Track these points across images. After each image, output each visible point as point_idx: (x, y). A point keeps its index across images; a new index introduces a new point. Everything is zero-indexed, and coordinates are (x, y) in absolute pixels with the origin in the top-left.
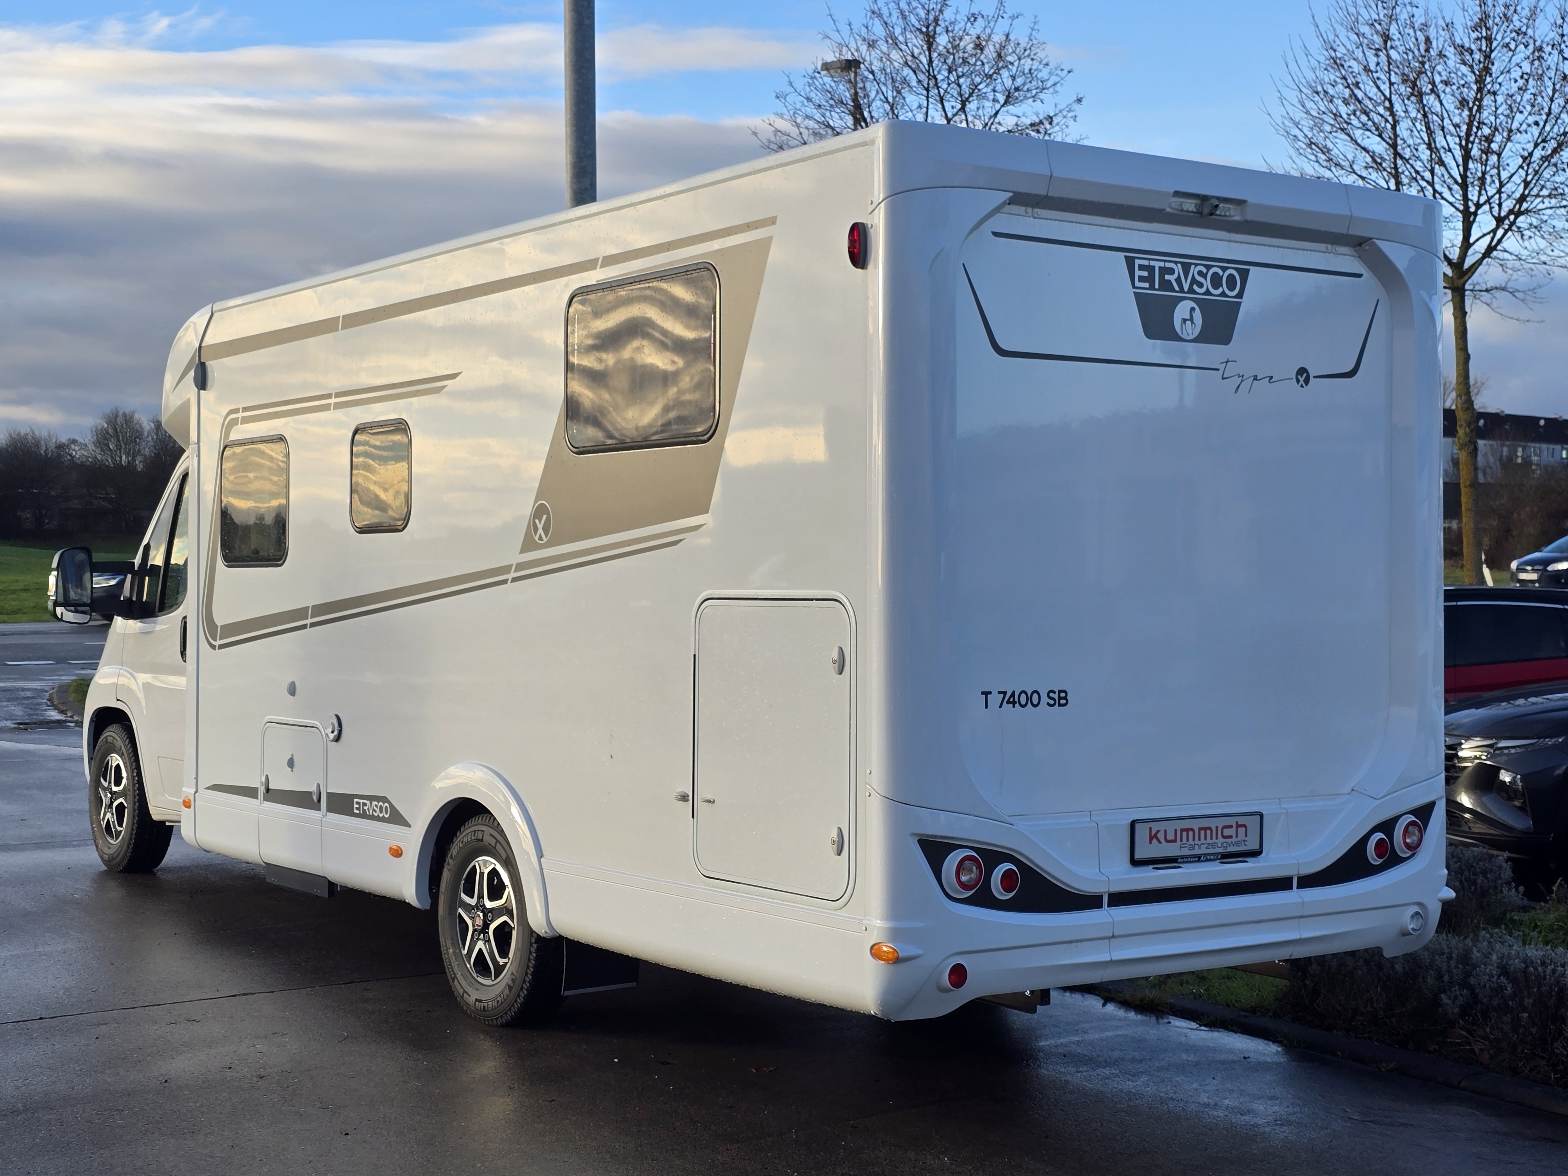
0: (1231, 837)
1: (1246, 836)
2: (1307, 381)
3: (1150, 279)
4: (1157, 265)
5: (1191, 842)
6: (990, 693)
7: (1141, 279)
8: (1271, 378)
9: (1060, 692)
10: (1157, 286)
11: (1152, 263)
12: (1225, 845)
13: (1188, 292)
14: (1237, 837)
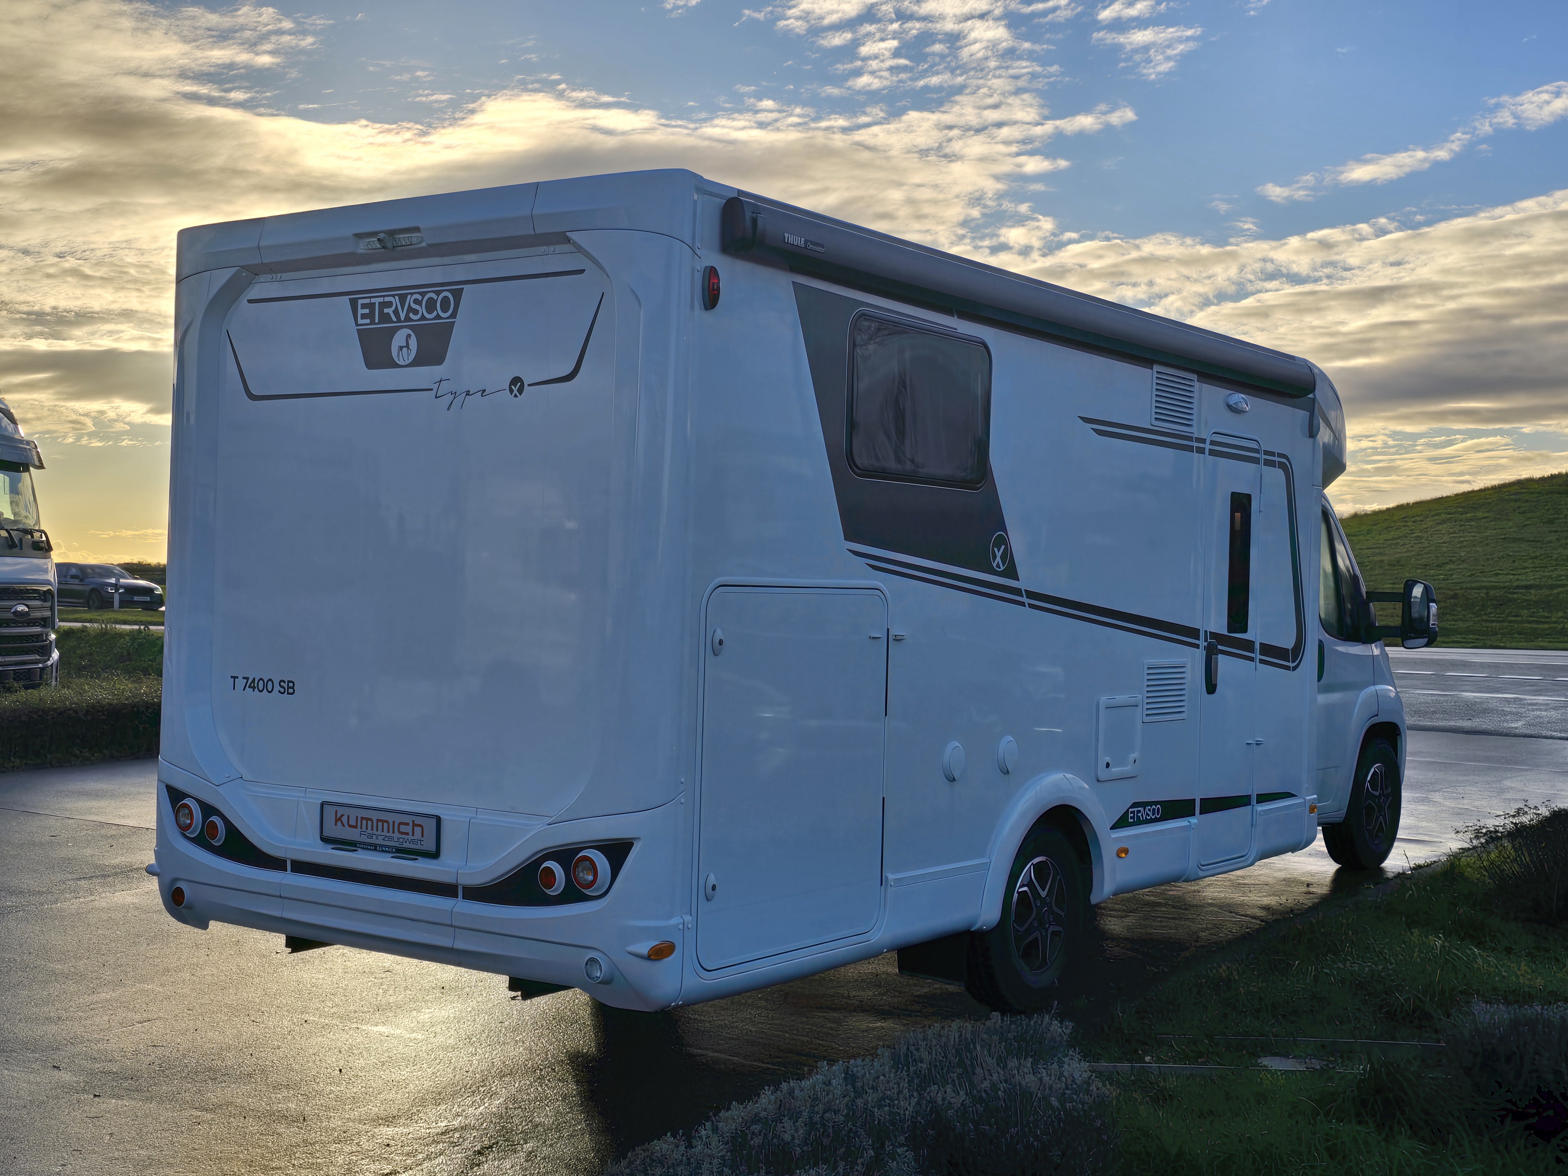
0: (407, 834)
1: (422, 836)
2: (521, 391)
3: (371, 316)
4: (377, 301)
5: (369, 831)
6: (237, 677)
7: (364, 316)
8: (484, 391)
9: (289, 682)
10: (377, 321)
11: (373, 300)
12: (401, 840)
13: (405, 321)
14: (413, 835)
